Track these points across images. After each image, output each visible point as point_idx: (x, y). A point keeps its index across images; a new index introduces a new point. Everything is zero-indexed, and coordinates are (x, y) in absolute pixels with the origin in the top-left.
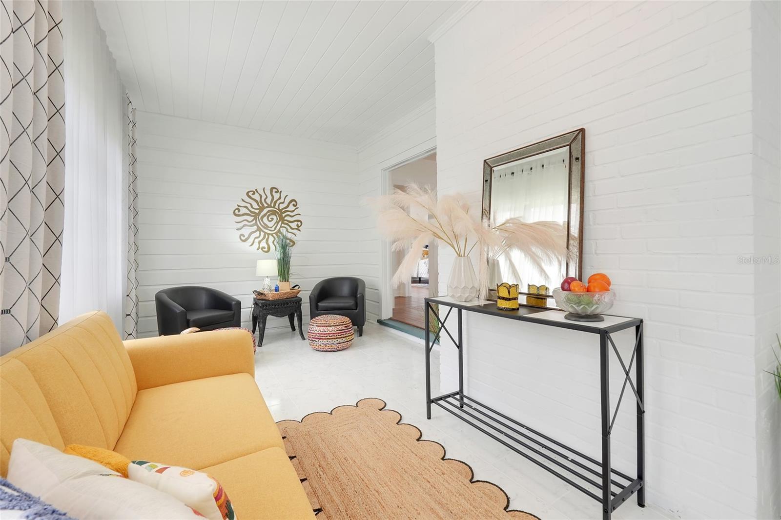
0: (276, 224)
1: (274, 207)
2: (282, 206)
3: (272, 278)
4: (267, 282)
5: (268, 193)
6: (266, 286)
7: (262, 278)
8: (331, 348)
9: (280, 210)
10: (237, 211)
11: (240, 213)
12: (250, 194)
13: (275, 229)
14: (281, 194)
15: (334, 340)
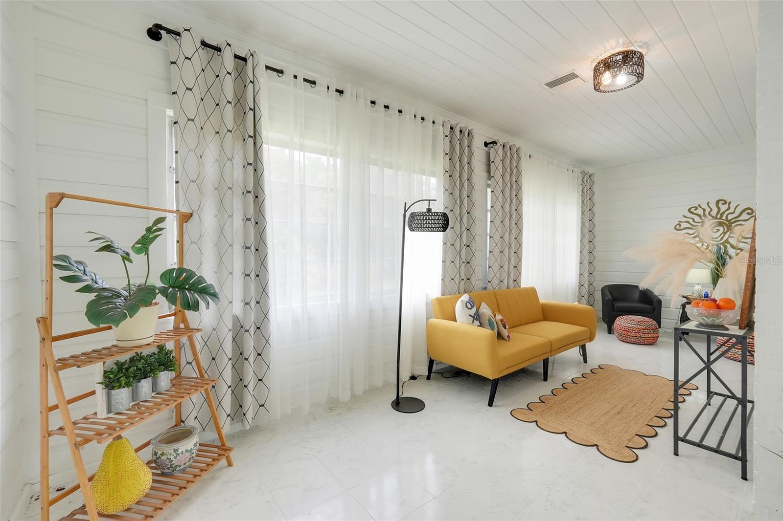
0: (723, 235)
1: (721, 218)
2: (730, 217)
3: (703, 285)
4: (697, 288)
5: (713, 206)
6: (695, 292)
7: (692, 285)
8: (734, 356)
9: (729, 221)
10: (678, 227)
11: (681, 228)
12: (692, 210)
13: (722, 239)
14: (731, 205)
15: (737, 350)
